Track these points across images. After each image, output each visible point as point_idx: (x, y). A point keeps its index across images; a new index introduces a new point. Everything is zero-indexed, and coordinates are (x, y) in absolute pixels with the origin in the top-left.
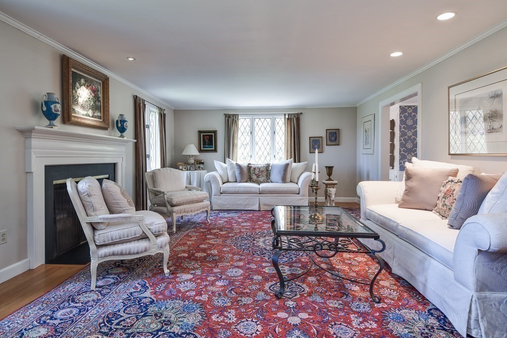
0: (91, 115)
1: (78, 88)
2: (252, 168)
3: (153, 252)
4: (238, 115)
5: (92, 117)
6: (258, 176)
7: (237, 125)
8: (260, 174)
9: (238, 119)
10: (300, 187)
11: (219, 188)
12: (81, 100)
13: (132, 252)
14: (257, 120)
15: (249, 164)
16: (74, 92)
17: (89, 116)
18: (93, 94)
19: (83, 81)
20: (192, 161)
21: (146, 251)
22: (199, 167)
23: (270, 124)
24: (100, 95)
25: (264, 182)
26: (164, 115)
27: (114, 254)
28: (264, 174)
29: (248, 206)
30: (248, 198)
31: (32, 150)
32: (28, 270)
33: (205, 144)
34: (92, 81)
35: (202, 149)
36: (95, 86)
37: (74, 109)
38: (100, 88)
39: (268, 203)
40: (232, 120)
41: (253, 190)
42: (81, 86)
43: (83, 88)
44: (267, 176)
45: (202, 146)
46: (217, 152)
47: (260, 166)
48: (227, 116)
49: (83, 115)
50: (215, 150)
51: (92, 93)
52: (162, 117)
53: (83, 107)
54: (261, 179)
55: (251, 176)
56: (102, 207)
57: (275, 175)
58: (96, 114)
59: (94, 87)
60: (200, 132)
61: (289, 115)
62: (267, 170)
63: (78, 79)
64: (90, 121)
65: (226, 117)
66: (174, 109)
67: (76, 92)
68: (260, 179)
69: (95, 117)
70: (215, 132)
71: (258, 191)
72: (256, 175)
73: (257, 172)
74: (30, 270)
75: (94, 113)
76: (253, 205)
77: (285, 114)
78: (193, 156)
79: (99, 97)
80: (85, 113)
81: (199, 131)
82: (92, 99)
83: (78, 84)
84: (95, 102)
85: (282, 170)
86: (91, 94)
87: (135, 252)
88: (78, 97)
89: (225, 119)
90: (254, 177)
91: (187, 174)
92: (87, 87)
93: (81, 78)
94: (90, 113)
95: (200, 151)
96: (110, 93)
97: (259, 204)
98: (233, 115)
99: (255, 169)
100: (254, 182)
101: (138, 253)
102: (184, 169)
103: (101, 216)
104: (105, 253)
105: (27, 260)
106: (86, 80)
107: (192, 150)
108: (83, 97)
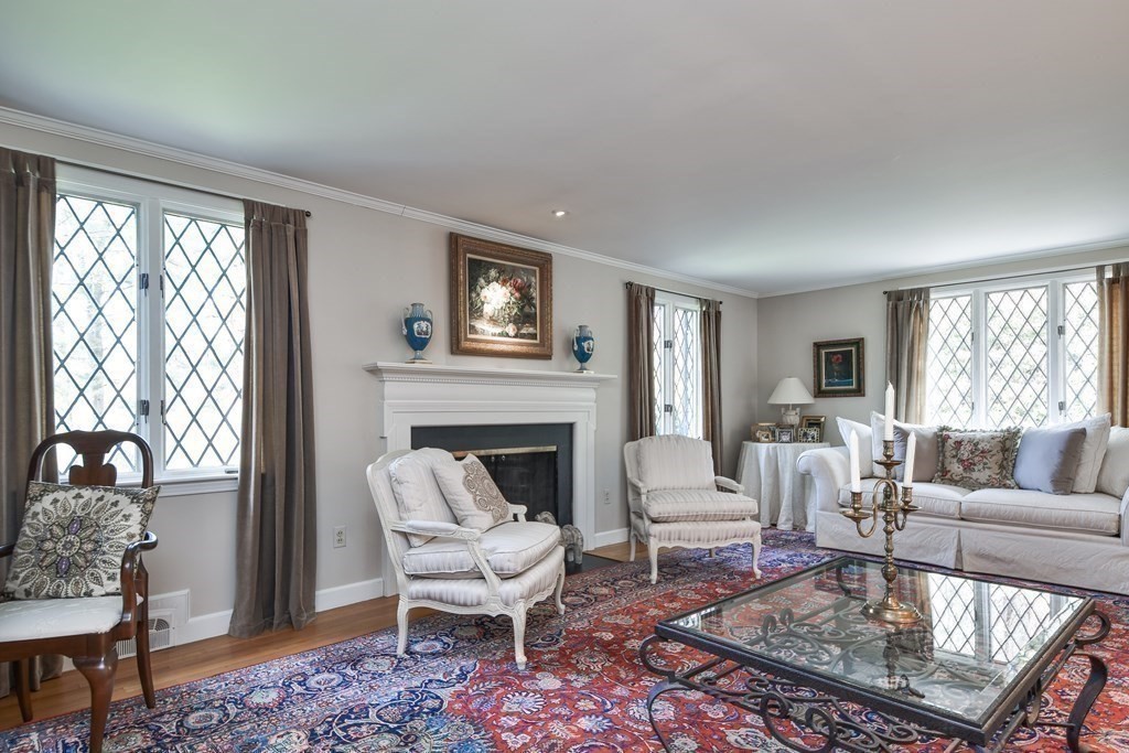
0: (512, 333)
1: (482, 288)
2: (950, 442)
3: (494, 610)
4: (926, 291)
5: (516, 336)
6: (969, 466)
7: (923, 319)
8: (976, 459)
9: (927, 302)
10: (1122, 512)
11: (835, 493)
12: (488, 309)
13: (457, 601)
14: (995, 297)
15: (944, 429)
16: (474, 295)
17: (507, 335)
18: (517, 295)
19: (493, 273)
20: (793, 418)
21: (479, 604)
22: (805, 434)
23: (1044, 304)
24: (536, 294)
25: (993, 486)
26: (718, 314)
27: (429, 597)
28: (993, 461)
29: (920, 551)
30: (923, 529)
31: (386, 401)
32: (380, 598)
33: (832, 377)
34: (514, 269)
35: (824, 387)
36: (522, 279)
37: (474, 327)
38: (533, 279)
39: (988, 549)
40: (907, 305)
41: (938, 506)
42: (489, 283)
43: (495, 285)
44: (1002, 467)
45: (824, 381)
46: (864, 395)
47: (978, 435)
48: (893, 297)
49: (494, 335)
50: (859, 391)
51: (514, 292)
52: (711, 319)
53: (493, 320)
54: (980, 475)
55: (946, 465)
56: (421, 505)
57: (1034, 466)
58: (524, 331)
59: (519, 281)
60: (818, 346)
61: (1117, 268)
62: (1004, 450)
63: (483, 271)
64: (510, 344)
65: (889, 300)
66: (756, 296)
67: (478, 295)
68: (975, 475)
69: (523, 336)
70: (859, 343)
71: (953, 509)
72: (961, 461)
73: (965, 453)
74: (384, 597)
75: (519, 329)
76: (937, 551)
77: (1101, 269)
78: (795, 406)
79: (533, 298)
80: (499, 330)
81: (815, 344)
82: (514, 303)
83: (482, 281)
84: (521, 309)
85: (1056, 452)
86: (512, 295)
87: (462, 602)
88: (483, 303)
89: (888, 305)
90: (956, 468)
91: (768, 449)
92: (504, 283)
93: (489, 269)
94: (511, 329)
95: (819, 393)
96: (553, 288)
97: (959, 551)
98: (912, 292)
99: (959, 443)
100: (953, 482)
101: (465, 605)
102: (763, 439)
103: (411, 522)
104: (418, 592)
105: (381, 579)
106: (501, 270)
107: (794, 392)
108: (494, 302)
